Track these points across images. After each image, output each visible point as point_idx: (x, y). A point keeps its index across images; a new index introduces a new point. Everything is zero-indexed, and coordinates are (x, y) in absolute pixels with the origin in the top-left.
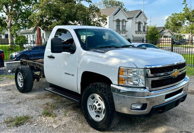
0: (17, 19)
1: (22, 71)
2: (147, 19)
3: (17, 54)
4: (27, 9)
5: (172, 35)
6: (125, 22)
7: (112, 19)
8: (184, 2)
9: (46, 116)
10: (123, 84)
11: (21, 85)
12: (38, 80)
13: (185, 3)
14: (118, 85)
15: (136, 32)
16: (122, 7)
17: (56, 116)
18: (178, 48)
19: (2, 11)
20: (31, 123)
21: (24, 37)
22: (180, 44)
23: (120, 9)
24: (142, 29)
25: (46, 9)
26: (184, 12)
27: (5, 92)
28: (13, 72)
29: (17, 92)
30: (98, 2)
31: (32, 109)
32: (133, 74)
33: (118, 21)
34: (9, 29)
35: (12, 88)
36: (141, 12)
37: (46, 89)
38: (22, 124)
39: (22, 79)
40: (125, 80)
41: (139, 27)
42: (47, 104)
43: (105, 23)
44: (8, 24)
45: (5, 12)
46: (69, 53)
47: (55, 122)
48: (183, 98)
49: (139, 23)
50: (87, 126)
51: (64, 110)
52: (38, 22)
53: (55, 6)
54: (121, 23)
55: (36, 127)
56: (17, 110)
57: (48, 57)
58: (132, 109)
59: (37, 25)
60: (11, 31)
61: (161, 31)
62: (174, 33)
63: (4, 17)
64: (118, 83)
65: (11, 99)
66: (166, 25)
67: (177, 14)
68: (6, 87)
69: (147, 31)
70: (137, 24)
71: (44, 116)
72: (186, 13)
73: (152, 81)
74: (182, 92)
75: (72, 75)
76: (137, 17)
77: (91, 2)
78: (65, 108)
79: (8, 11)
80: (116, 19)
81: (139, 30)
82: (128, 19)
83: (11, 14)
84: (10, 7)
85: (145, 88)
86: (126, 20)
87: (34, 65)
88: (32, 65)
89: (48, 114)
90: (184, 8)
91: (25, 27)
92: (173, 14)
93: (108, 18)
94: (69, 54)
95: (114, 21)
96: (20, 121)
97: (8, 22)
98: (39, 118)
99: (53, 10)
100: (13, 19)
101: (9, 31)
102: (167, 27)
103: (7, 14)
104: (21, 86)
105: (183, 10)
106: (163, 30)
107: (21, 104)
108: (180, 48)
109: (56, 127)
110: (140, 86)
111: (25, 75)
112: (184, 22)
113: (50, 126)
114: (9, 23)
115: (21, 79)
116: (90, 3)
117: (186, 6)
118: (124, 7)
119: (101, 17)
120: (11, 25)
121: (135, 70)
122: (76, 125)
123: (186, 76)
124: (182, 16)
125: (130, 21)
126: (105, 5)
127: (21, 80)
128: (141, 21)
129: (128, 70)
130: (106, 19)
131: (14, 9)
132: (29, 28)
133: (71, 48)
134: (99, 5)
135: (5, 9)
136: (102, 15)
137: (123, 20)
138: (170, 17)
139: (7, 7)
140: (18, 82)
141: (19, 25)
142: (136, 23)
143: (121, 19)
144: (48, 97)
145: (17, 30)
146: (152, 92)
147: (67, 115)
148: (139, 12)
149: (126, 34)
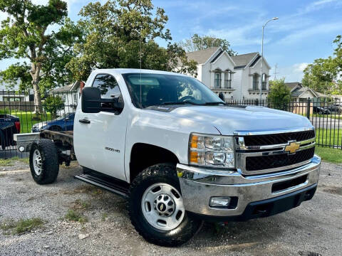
0: (50, 69)
1: (41, 148)
2: (269, 68)
3: (44, 125)
4: (66, 51)
5: (314, 96)
6: (231, 73)
7: (208, 69)
8: (338, 39)
9: (70, 220)
10: (196, 164)
11: (38, 171)
12: (68, 164)
13: (338, 41)
14: (189, 165)
15: (249, 91)
16: (225, 48)
17: (87, 221)
18: (325, 119)
19: (25, 55)
20: (44, 230)
21: (58, 98)
22: (329, 114)
23: (222, 52)
24: (260, 86)
25: (95, 51)
26: (336, 56)
27: (13, 183)
28: (27, 151)
29: (32, 183)
30: (185, 41)
31: (51, 209)
32: (215, 147)
33: (218, 72)
34: (34, 86)
35: (24, 177)
36: (259, 57)
37: (77, 176)
38: (28, 231)
39: (40, 162)
40: (201, 157)
41: (255, 83)
42: (77, 202)
43: (194, 75)
44: (34, 77)
45: (29, 57)
46: (113, 114)
47: (84, 230)
48: (310, 194)
49: (256, 76)
50: (136, 237)
51: (103, 212)
52: (81, 74)
53: (110, 46)
54: (223, 75)
55: (51, 236)
56: (25, 209)
57: (80, 121)
58: (211, 207)
59: (80, 79)
60: (38, 88)
61: (295, 91)
62: (318, 93)
63: (28, 65)
64: (189, 161)
65: (19, 193)
66: (304, 80)
67: (323, 60)
68: (16, 175)
69: (270, 89)
70: (252, 78)
71: (68, 220)
72: (339, 58)
73: (248, 158)
74: (307, 182)
75: (117, 151)
76: (252, 65)
77: (171, 39)
78: (105, 209)
79: (34, 55)
80: (214, 68)
81: (255, 88)
82: (236, 68)
83: (38, 61)
84: (37, 49)
85: (235, 170)
86: (233, 71)
87: (61, 139)
88: (58, 138)
89: (74, 217)
90: (337, 50)
91: (62, 81)
92: (316, 61)
93: (199, 67)
94: (112, 116)
95: (210, 71)
96: (25, 226)
97: (34, 74)
98: (59, 222)
99: (106, 54)
100: (43, 70)
101: (35, 89)
102: (306, 83)
103: (32, 61)
104: (38, 174)
105: (335, 54)
106: (298, 89)
107: (35, 202)
108: (329, 119)
109: (84, 236)
110: (226, 167)
111: (45, 153)
112: (335, 74)
113: (73, 236)
114: (36, 75)
115: (38, 160)
116: (169, 41)
117: (340, 46)
118: (230, 48)
119: (187, 64)
120: (39, 79)
121: (218, 138)
122: (118, 235)
123: (315, 155)
124: (332, 63)
125: (239, 73)
126: (196, 44)
127: (38, 163)
128: (258, 72)
129: (206, 138)
130: (195, 68)
131: (44, 52)
132: (68, 84)
133: (116, 105)
134: (186, 45)
135: (29, 53)
136: (188, 61)
137: (228, 70)
138: (311, 65)
139: (32, 49)
140: (35, 167)
141: (52, 79)
142: (250, 75)
143: (223, 69)
144: (81, 191)
145: (49, 87)
146: (248, 178)
147: (107, 219)
148: (255, 57)
149: (232, 95)
